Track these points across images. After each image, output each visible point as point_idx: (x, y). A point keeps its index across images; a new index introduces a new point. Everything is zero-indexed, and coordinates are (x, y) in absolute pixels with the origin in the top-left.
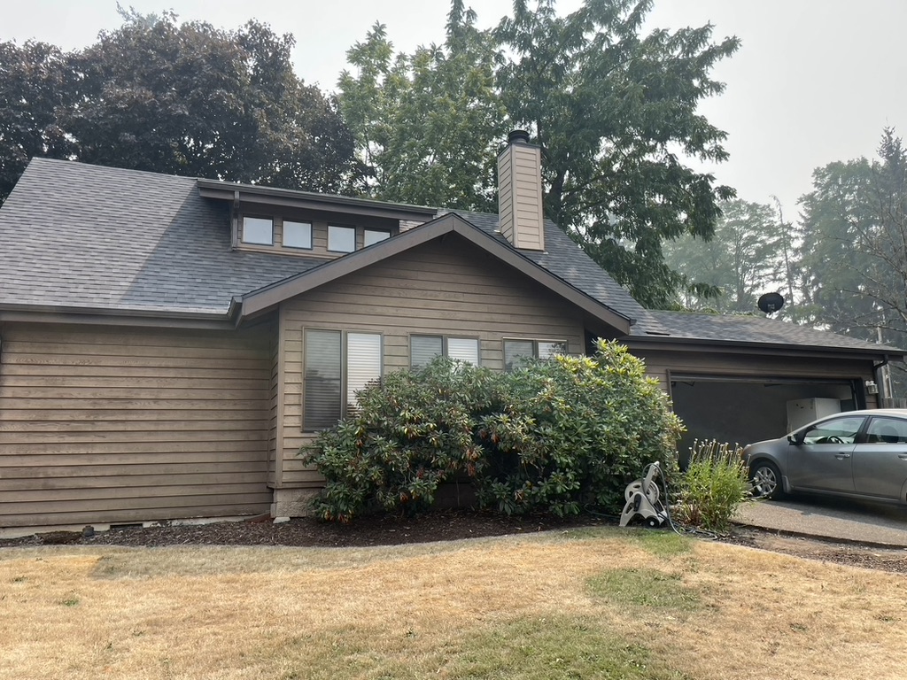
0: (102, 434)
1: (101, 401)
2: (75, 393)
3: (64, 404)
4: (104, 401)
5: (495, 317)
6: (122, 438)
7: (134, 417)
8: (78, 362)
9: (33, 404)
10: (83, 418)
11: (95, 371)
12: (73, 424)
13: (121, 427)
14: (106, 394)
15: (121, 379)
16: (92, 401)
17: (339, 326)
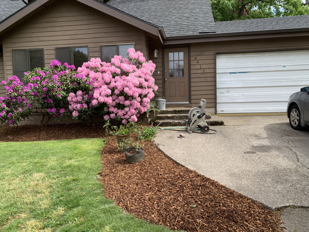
5: (97, 35)
17: (26, 48)
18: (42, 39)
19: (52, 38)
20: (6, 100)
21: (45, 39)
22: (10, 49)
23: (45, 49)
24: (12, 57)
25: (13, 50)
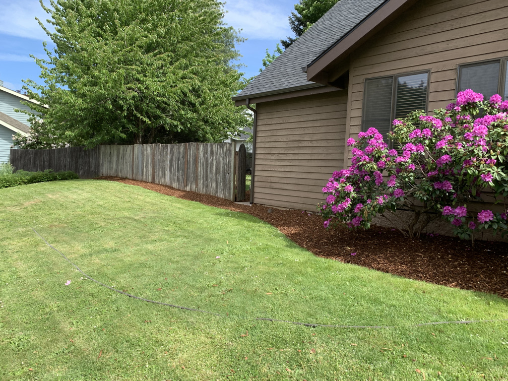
0: (289, 161)
1: (290, 142)
2: (280, 139)
3: (276, 145)
4: (291, 143)
6: (297, 163)
7: (301, 151)
8: (281, 122)
9: (267, 145)
10: (283, 152)
11: (287, 126)
12: (280, 155)
13: (296, 157)
14: (292, 138)
15: (297, 129)
16: (286, 142)
17: (392, 73)
18: (429, 49)
19: (452, 45)
20: (352, 177)
21: (435, 48)
22: (362, 79)
23: (432, 71)
24: (364, 94)
25: (366, 80)
